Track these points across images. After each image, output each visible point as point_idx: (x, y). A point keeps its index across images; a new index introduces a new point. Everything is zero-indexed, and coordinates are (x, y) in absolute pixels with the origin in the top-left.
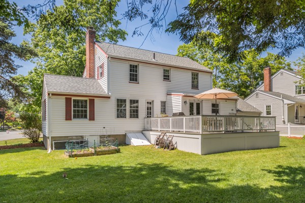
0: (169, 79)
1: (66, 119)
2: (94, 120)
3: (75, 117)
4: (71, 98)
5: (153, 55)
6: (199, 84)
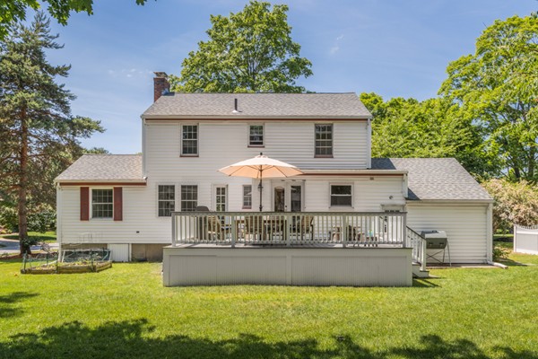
0: (261, 143)
1: (82, 219)
2: (121, 219)
3: (95, 216)
4: (88, 188)
5: (233, 102)
6: (334, 147)
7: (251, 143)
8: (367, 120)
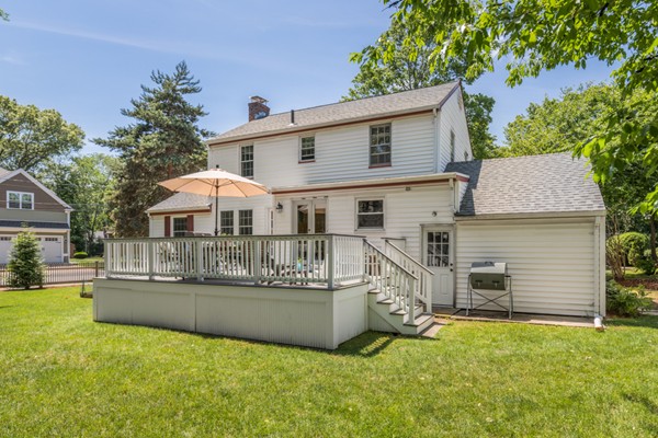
0: (313, 157)
4: (170, 217)
6: (393, 152)
7: (303, 158)
8: (431, 111)
